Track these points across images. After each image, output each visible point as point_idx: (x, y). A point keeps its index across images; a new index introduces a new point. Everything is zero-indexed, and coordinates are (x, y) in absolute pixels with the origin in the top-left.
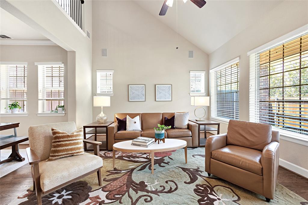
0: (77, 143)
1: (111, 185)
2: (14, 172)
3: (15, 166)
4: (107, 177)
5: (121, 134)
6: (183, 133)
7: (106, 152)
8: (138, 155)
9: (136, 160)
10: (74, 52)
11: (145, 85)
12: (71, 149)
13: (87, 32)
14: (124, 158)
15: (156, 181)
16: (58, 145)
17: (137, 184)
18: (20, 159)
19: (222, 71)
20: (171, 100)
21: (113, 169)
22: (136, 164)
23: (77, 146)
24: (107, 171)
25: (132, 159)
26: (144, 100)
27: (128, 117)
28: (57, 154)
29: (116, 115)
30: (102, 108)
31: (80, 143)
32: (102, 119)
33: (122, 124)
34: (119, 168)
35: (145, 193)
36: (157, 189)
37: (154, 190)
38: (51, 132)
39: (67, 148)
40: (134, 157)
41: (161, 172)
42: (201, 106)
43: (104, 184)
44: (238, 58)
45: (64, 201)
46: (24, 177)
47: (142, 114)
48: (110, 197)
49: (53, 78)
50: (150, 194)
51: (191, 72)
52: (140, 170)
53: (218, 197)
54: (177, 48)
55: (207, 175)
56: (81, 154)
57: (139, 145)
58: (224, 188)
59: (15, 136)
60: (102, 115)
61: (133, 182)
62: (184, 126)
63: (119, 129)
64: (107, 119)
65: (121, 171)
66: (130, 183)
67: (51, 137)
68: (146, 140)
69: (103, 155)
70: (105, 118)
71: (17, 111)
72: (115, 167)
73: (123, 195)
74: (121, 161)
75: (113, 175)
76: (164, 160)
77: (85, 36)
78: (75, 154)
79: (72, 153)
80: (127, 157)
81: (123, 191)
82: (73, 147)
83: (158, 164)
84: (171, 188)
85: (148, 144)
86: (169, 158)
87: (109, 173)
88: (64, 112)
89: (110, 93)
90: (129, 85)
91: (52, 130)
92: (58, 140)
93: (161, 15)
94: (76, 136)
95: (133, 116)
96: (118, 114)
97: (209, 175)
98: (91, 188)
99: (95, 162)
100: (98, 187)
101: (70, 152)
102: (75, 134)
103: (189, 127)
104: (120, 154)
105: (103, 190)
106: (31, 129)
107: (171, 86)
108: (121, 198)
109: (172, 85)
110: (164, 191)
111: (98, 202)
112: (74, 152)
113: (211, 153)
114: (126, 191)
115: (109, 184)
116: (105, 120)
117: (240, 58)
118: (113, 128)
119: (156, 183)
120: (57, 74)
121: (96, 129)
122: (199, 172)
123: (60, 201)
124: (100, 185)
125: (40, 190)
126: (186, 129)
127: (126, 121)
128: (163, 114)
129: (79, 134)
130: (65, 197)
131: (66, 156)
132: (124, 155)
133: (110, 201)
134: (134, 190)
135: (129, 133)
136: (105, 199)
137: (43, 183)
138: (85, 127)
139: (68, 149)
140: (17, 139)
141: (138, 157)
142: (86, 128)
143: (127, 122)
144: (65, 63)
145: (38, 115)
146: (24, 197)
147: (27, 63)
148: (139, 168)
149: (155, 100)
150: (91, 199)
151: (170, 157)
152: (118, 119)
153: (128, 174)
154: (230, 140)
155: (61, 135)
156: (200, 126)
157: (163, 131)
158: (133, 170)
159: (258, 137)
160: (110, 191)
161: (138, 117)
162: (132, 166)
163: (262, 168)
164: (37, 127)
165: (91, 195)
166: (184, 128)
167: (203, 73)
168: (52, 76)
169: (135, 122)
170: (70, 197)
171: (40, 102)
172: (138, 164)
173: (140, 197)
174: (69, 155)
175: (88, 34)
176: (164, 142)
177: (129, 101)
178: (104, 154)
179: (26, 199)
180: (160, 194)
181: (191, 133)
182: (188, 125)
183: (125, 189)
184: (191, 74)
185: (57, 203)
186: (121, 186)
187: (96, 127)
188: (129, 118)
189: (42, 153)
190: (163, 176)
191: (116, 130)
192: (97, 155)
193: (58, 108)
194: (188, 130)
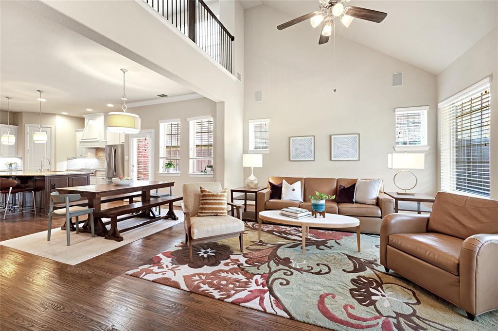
0: (221, 204)
1: (253, 254)
2: (170, 228)
3: (171, 223)
4: (250, 246)
5: (273, 202)
6: (365, 209)
7: (254, 224)
8: (292, 232)
9: (289, 237)
10: (223, 103)
11: (314, 136)
12: (216, 209)
13: (238, 74)
14: (274, 232)
15: (305, 261)
16: (205, 202)
17: (281, 259)
18: (175, 219)
19: (464, 106)
20: (357, 159)
21: (258, 241)
22: (287, 241)
23: (221, 206)
24: (252, 242)
25: (284, 235)
26: (313, 159)
27: (284, 182)
28: (203, 211)
29: (270, 179)
30: (252, 169)
31: (224, 203)
32: (252, 182)
33: (276, 191)
34: (266, 241)
35: (287, 268)
36: (302, 268)
37: (298, 267)
38: (199, 190)
39: (212, 206)
40: (287, 234)
41: (316, 254)
42: (407, 169)
43: (245, 251)
44: (487, 79)
45: (209, 256)
46: (179, 233)
47: (306, 179)
48: (249, 262)
49: (203, 134)
50: (292, 270)
51: (396, 110)
52: (289, 247)
53: (383, 294)
54: (335, 91)
55: (384, 271)
56: (223, 215)
57: (289, 216)
58: (402, 288)
59: (171, 195)
60: (252, 177)
61: (277, 256)
62: (369, 201)
63: (272, 198)
64: (258, 184)
65: (267, 244)
66: (274, 256)
67: (199, 195)
68: (298, 211)
69: (251, 226)
70: (256, 182)
71: (172, 170)
72: (261, 239)
73: (262, 264)
74: (269, 235)
75: (257, 246)
76: (327, 243)
77: (235, 80)
78: (219, 214)
79: (216, 213)
80: (279, 232)
81: (263, 261)
82: (217, 206)
83: (315, 246)
84: (321, 271)
85: (299, 215)
86: (336, 242)
87: (253, 244)
88: (212, 173)
89: (265, 149)
90: (290, 137)
91: (201, 188)
92: (204, 198)
93: (322, 43)
94: (221, 196)
95: (292, 181)
96: (273, 178)
97: (387, 270)
98: (233, 252)
99: (236, 224)
100: (240, 253)
101: (215, 211)
102: (219, 194)
103: (378, 203)
104: (270, 228)
105: (244, 256)
106: (185, 186)
107: (357, 136)
108: (260, 266)
109: (359, 134)
110: (311, 271)
111: (237, 263)
112: (218, 211)
113: (388, 237)
114: (266, 262)
115: (250, 253)
116: (256, 185)
117: (491, 80)
118: (264, 194)
119: (304, 262)
120: (207, 129)
121: (246, 194)
122: (373, 265)
123: (205, 256)
124: (241, 251)
125: (191, 238)
126: (373, 205)
127: (282, 187)
128: (337, 180)
129: (223, 195)
130: (210, 254)
131: (211, 214)
132: (275, 230)
133: (249, 266)
134: (275, 262)
135: (283, 203)
136: (244, 263)
137: (193, 232)
138: (232, 191)
139: (212, 208)
140: (173, 198)
141: (292, 235)
142: (233, 193)
143: (283, 189)
144: (214, 116)
145: (189, 176)
146: (179, 246)
147: (180, 119)
148: (290, 245)
149: (331, 160)
150: (231, 260)
151: (338, 241)
152: (271, 184)
153: (274, 248)
154: (433, 225)
155: (207, 193)
156: (399, 201)
157: (323, 202)
158: (281, 245)
159: (483, 223)
160: (250, 258)
161: (299, 182)
162: (281, 241)
163: (458, 264)
164: (189, 184)
165: (232, 257)
166: (369, 203)
167: (425, 109)
168: (202, 132)
169: (294, 190)
170: (214, 255)
171: (191, 161)
172: (289, 241)
173: (280, 270)
174: (213, 214)
175: (239, 78)
176: (324, 217)
177: (290, 160)
178: (253, 225)
179: (180, 248)
180: (303, 272)
181: (380, 211)
182: (378, 199)
183: (266, 259)
184: (397, 113)
185: (202, 256)
186: (263, 257)
187: (246, 192)
188: (285, 184)
189: (192, 209)
190: (316, 258)
191: (267, 197)
192: (239, 219)
193: (207, 169)
194: (375, 207)
